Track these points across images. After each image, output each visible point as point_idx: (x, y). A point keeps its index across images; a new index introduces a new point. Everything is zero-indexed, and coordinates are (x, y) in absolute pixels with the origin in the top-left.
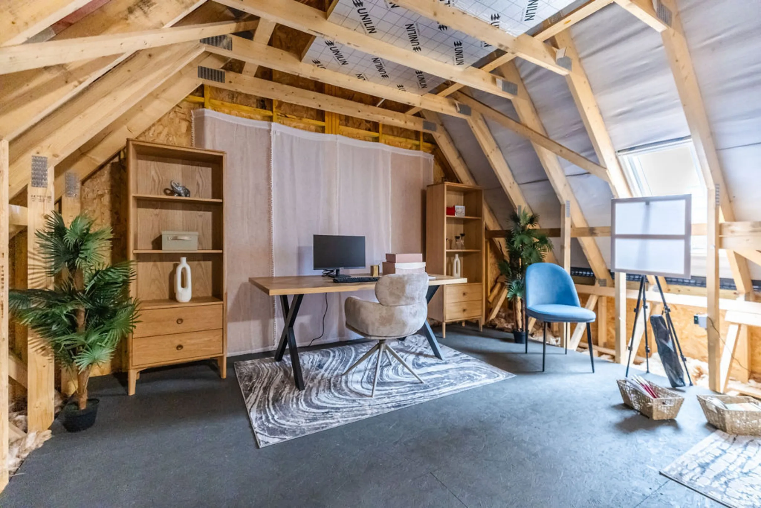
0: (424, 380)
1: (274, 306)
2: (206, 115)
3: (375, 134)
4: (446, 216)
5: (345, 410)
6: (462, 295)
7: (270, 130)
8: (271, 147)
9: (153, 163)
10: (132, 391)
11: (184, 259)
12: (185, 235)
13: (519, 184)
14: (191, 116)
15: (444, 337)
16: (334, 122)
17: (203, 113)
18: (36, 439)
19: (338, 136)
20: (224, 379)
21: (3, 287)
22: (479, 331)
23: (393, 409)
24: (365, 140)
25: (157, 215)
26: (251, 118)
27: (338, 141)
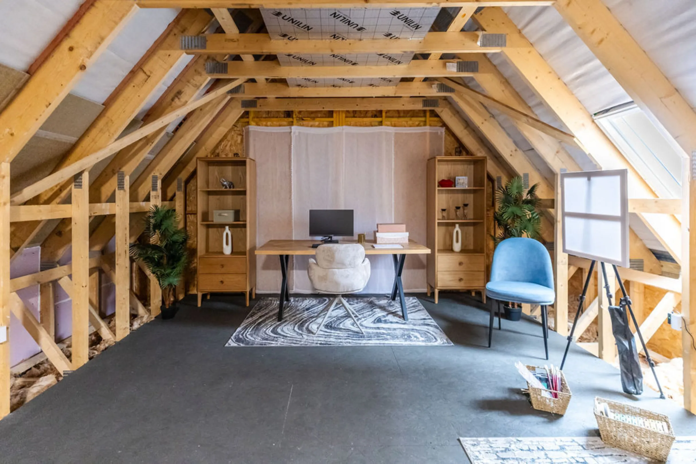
0: (365, 332)
1: (293, 260)
2: (250, 129)
3: (379, 119)
4: (437, 188)
5: (289, 338)
6: (458, 264)
7: (291, 132)
8: (291, 144)
9: (216, 167)
10: (199, 305)
11: (227, 227)
12: (225, 213)
13: (524, 151)
14: (243, 131)
15: (437, 302)
16: (341, 116)
17: (248, 128)
18: (148, 318)
19: (344, 127)
20: (247, 307)
21: (126, 244)
22: (482, 302)
23: (318, 345)
24: (372, 126)
25: (218, 199)
26: (280, 126)
27: (344, 131)
